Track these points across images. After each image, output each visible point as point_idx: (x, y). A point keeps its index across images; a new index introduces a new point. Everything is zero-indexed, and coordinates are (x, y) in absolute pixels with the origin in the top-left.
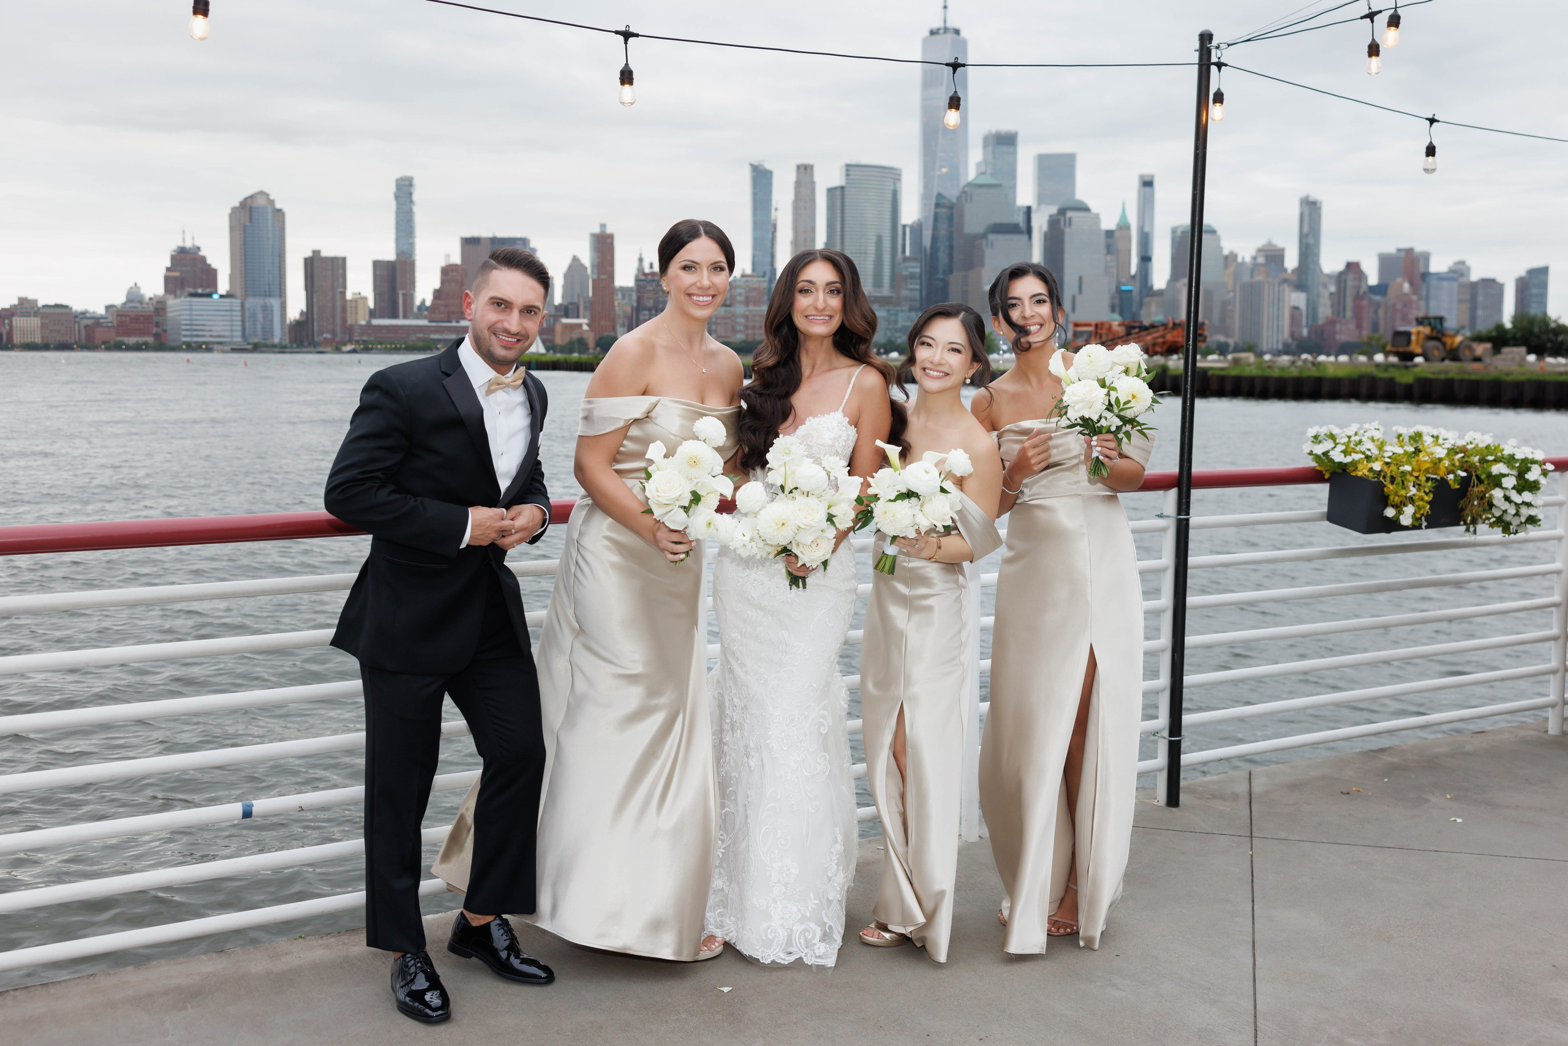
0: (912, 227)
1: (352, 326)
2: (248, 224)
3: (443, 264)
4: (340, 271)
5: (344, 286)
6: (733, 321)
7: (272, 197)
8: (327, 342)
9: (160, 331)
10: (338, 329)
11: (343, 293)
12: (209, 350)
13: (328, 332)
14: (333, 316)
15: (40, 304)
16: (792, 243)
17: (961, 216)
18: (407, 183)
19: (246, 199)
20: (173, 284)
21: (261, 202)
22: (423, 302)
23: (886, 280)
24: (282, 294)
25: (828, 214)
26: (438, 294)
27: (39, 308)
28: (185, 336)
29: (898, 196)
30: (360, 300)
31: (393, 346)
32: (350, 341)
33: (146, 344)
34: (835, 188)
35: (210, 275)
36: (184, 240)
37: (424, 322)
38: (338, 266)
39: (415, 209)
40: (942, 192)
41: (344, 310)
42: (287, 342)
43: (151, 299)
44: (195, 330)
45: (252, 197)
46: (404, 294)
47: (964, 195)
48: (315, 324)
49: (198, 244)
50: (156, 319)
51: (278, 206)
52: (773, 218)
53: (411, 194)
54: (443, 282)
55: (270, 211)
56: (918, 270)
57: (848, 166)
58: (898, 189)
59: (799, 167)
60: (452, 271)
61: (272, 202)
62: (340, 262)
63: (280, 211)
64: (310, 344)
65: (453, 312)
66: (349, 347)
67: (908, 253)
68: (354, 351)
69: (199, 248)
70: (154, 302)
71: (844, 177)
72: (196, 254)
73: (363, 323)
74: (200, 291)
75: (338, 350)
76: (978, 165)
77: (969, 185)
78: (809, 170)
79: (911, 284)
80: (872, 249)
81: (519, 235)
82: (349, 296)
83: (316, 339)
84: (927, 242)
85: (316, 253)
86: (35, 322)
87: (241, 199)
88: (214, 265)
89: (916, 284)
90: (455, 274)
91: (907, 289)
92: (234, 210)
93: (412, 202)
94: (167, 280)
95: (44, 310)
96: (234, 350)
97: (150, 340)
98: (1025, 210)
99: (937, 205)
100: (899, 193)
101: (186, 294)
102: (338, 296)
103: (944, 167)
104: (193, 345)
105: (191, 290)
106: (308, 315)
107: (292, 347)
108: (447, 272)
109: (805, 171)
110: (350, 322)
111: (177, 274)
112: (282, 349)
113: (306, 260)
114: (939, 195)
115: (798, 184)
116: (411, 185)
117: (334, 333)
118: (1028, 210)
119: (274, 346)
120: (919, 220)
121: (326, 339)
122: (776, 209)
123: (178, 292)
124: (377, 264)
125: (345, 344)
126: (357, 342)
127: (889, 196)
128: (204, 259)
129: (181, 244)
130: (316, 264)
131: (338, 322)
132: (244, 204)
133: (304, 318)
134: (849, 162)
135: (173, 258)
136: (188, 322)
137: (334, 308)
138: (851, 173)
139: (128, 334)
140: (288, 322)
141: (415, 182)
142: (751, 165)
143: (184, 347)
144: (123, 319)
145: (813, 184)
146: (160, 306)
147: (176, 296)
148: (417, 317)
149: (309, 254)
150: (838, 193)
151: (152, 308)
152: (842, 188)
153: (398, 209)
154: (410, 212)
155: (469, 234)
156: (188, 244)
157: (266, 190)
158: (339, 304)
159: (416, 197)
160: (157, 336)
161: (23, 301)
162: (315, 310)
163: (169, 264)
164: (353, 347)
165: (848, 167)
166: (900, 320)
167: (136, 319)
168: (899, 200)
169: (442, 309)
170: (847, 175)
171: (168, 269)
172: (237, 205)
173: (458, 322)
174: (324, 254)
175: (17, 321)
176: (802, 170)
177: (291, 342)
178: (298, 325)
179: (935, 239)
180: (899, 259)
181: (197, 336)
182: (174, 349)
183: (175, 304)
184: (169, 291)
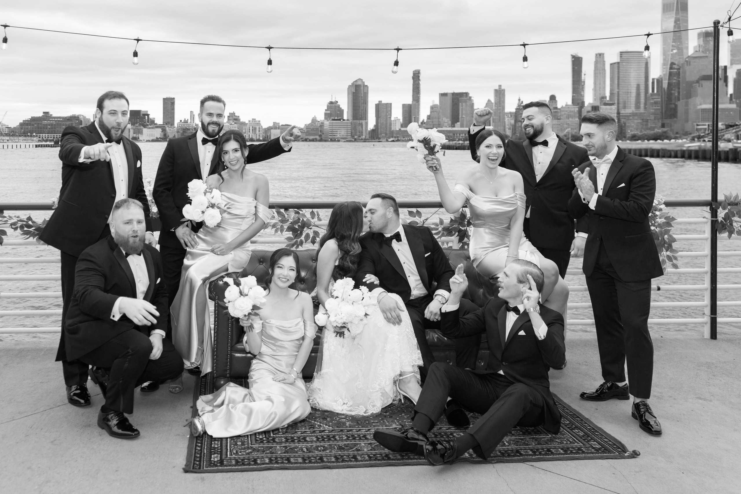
0: (658, 80)
1: (393, 131)
2: (355, 91)
3: (432, 105)
4: (389, 109)
5: (391, 115)
6: (561, 126)
7: (363, 81)
8: (384, 137)
9: (322, 134)
10: (388, 132)
11: (390, 117)
12: (339, 141)
13: (383, 134)
14: (386, 127)
15: (280, 125)
16: (593, 90)
17: (685, 72)
18: (418, 72)
19: (354, 82)
20: (328, 116)
21: (359, 83)
22: (423, 121)
23: (642, 106)
24: (366, 119)
25: (610, 75)
26: (429, 117)
28: (330, 136)
29: (649, 65)
30: (397, 120)
32: (392, 137)
33: (316, 139)
34: (615, 63)
35: (342, 111)
38: (388, 107)
39: (421, 82)
40: (674, 62)
41: (390, 124)
42: (368, 137)
43: (319, 122)
44: (334, 133)
45: (357, 81)
46: (414, 118)
47: (686, 63)
48: (379, 130)
49: (337, 100)
50: (320, 129)
51: (366, 84)
52: (583, 78)
53: (419, 77)
54: (431, 112)
55: (363, 86)
56: (659, 100)
57: (621, 52)
58: (649, 62)
59: (596, 55)
60: (435, 107)
61: (364, 83)
62: (389, 105)
63: (367, 86)
64: (376, 138)
65: (435, 125)
66: (391, 139)
67: (655, 92)
68: (393, 141)
69: (337, 102)
71: (619, 58)
72: (336, 104)
73: (398, 129)
74: (337, 118)
75: (387, 141)
76: (695, 47)
77: (689, 57)
78: (602, 56)
79: (655, 107)
80: (634, 91)
81: (464, 92)
82: (392, 119)
83: (379, 136)
84: (665, 85)
85: (380, 102)
86: (278, 131)
87: (352, 82)
88: (343, 108)
89: (658, 106)
90: (436, 108)
91: (653, 109)
92: (349, 86)
93: (419, 80)
94: (325, 114)
95: (283, 127)
96: (347, 141)
97: (318, 137)
98: (723, 68)
99: (671, 68)
100: (649, 64)
101: (331, 119)
102: (388, 119)
103: (674, 50)
104: (333, 139)
105: (333, 118)
106: (376, 126)
107: (369, 140)
108: (433, 108)
109: (600, 56)
110: (393, 129)
111: (329, 112)
112: (365, 140)
113: (376, 104)
114: (672, 64)
115: (596, 63)
116: (419, 73)
117: (386, 134)
118: (725, 68)
119: (363, 139)
120: (660, 76)
121: (383, 136)
122: (585, 74)
123: (328, 119)
124: (404, 106)
125: (389, 138)
126: (395, 137)
127: (644, 66)
128: (339, 106)
129: (331, 101)
130: (380, 106)
131: (388, 129)
132: (353, 84)
133: (375, 128)
134: (622, 51)
135: (328, 106)
136: (331, 130)
137: (386, 124)
138: (623, 56)
139: (310, 135)
140: (369, 129)
141: (421, 72)
142: (572, 55)
143: (329, 140)
144: (308, 129)
145: (604, 62)
146: (322, 125)
147: (328, 121)
149: (378, 103)
150: (616, 65)
151: (319, 125)
152: (618, 63)
153: (414, 83)
154: (419, 84)
155: (443, 92)
156: (333, 100)
158: (388, 122)
159: (421, 78)
160: (320, 136)
161: (274, 123)
162: (379, 125)
163: (326, 108)
164: (393, 139)
165: (621, 53)
166: (649, 124)
167: (313, 130)
168: (649, 67)
169: (431, 123)
170: (621, 57)
171: (326, 110)
172: (351, 84)
174: (383, 102)
175: (273, 131)
176: (598, 56)
177: (369, 137)
178: (373, 130)
179: (669, 84)
180: (649, 95)
181: (335, 136)
182: (326, 141)
183: (327, 123)
184: (326, 118)
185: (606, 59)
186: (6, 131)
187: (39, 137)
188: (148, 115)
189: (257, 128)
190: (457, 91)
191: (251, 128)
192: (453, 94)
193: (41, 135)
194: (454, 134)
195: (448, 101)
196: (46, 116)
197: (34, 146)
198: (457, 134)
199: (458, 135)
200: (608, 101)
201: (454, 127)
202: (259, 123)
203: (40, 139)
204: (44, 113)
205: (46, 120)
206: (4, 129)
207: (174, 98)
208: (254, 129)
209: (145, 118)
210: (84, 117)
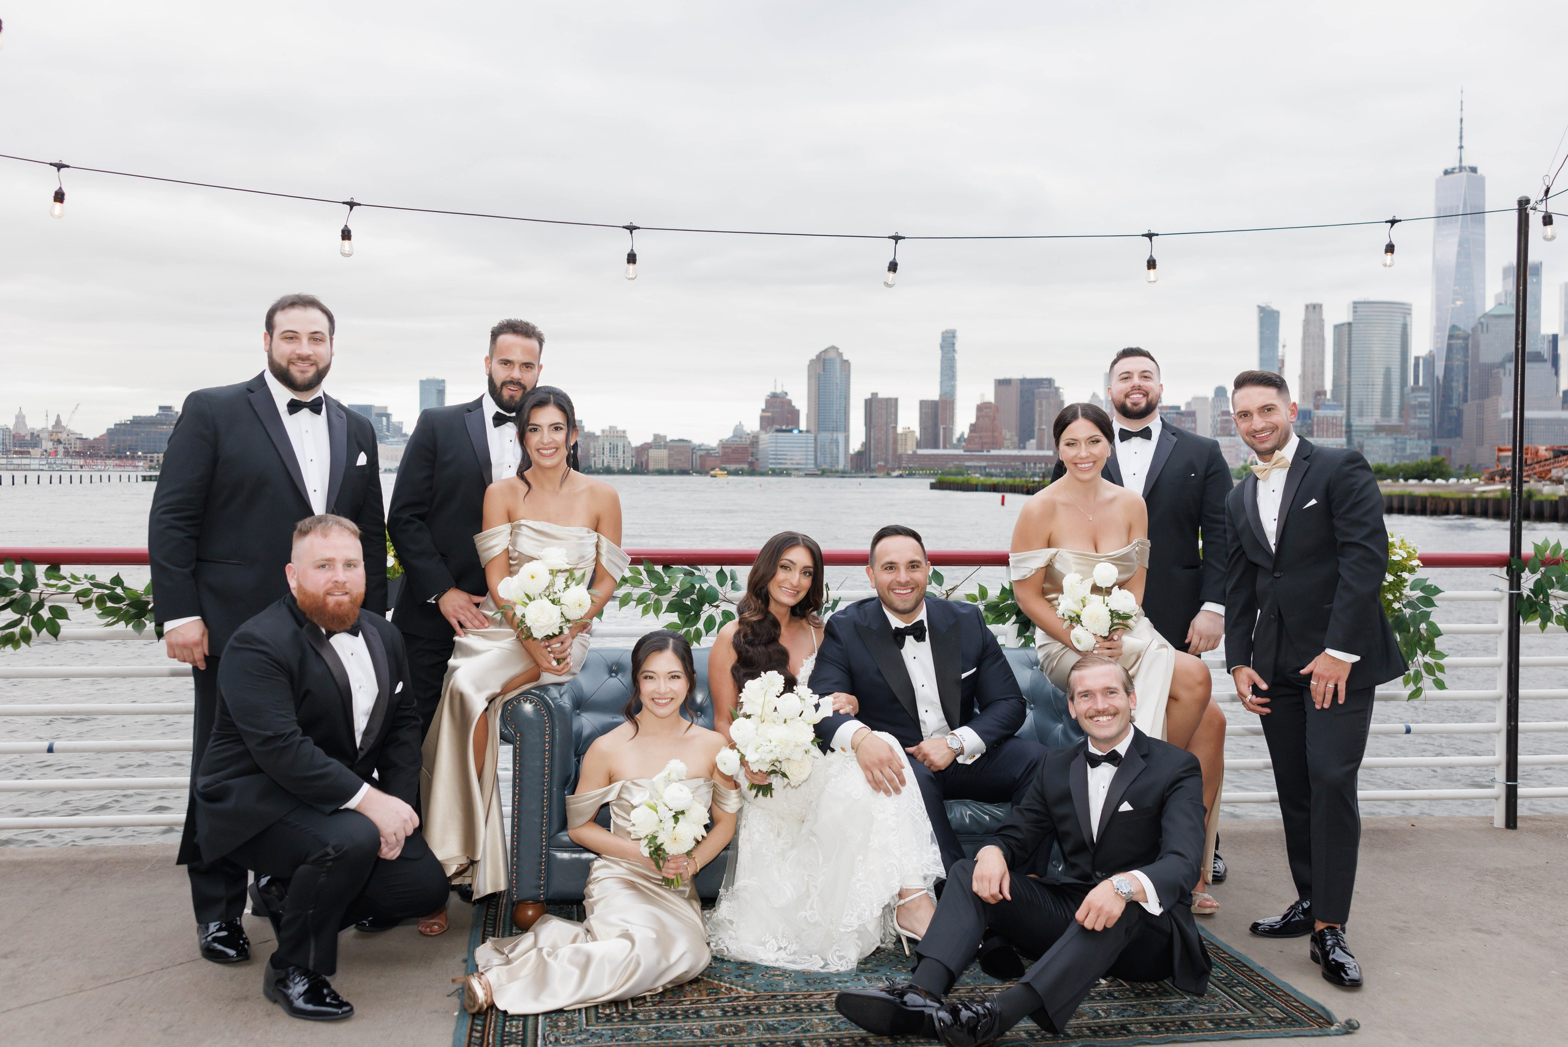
0: (1425, 359)
1: (901, 455)
2: (822, 373)
3: (979, 403)
4: (893, 410)
5: (896, 422)
6: (1237, 449)
7: (840, 351)
8: (880, 468)
9: (754, 460)
10: (890, 458)
11: (895, 428)
12: (789, 475)
13: (881, 460)
14: (887, 447)
15: (668, 439)
16: (1300, 377)
17: (1477, 346)
18: (951, 335)
19: (821, 353)
20: (767, 422)
21: (832, 354)
22: (962, 435)
23: (1395, 410)
24: (846, 429)
25: (1334, 349)
26: (973, 428)
27: (668, 442)
28: (771, 464)
29: (1409, 330)
30: (908, 433)
31: (932, 472)
32: (899, 468)
33: (742, 470)
34: (1343, 325)
35: (795, 414)
36: (775, 388)
37: (960, 452)
38: (891, 405)
39: (957, 356)
40: (1457, 324)
41: (895, 442)
42: (849, 468)
43: (748, 434)
44: (779, 459)
45: (825, 351)
46: (944, 428)
47: (1480, 327)
48: (872, 453)
49: (786, 390)
50: (750, 450)
51: (845, 357)
52: (1280, 354)
53: (954, 344)
54: (978, 418)
55: (838, 360)
56: (1428, 400)
57: (1354, 303)
58: (1409, 324)
59: (1307, 307)
60: (986, 408)
61: (841, 355)
62: (893, 402)
63: (847, 361)
64: (867, 470)
65: (986, 443)
66: (897, 473)
67: (1421, 383)
68: (901, 476)
69: (786, 393)
70: (751, 436)
71: (1351, 314)
72: (784, 398)
73: (910, 452)
74: (784, 427)
75: (888, 475)
76: (1497, 296)
77: (1485, 315)
78: (1318, 309)
79: (1420, 413)
80: (1379, 381)
81: (1045, 377)
82: (900, 430)
83: (872, 466)
84: (1440, 372)
85: (874, 395)
86: (664, 453)
87: (817, 353)
88: (797, 407)
89: (1426, 413)
90: (989, 410)
91: (1415, 418)
92: (812, 362)
93: (954, 351)
94: (762, 418)
95: (671, 444)
96: (807, 475)
97: (745, 466)
98: (1551, 338)
99: (1451, 337)
100: (1409, 327)
101: (774, 430)
102: (891, 431)
103: (1458, 300)
104: (777, 471)
105: (778, 427)
106: (867, 444)
107: (851, 473)
108: (982, 409)
109: (1314, 310)
110: (900, 451)
111: (769, 414)
112: (843, 474)
113: (866, 400)
114: (1454, 327)
115: (1307, 323)
116: (954, 337)
117: (886, 461)
118: (1555, 338)
119: (837, 472)
120: (1431, 352)
121: (880, 466)
122: (1284, 346)
123: (768, 429)
124: (923, 404)
125: (894, 470)
126: (905, 468)
127: (1398, 330)
128: (790, 402)
129: (773, 391)
130: (874, 404)
131: (890, 451)
132: (819, 357)
133: (863, 449)
134: (1356, 299)
135: (767, 402)
136: (774, 453)
137: (887, 440)
138: (1358, 309)
139: (730, 461)
140: (851, 452)
141: (958, 334)
142: (1259, 306)
143: (770, 472)
144: (727, 450)
145: (1321, 321)
146: (755, 441)
147: (767, 432)
148: (955, 447)
149: (869, 396)
150: (1346, 329)
151: (748, 442)
152: (1350, 324)
153: (942, 357)
154: (953, 359)
155: (1001, 377)
156: (779, 391)
157: (837, 345)
158: (891, 437)
159: (957, 347)
160: (751, 464)
161: (657, 437)
162: (872, 442)
163: (764, 407)
164: (901, 472)
165: (1356, 305)
166: (1408, 448)
167: (736, 450)
168: (1409, 334)
169: (977, 440)
170: (1354, 312)
171: (763, 411)
172: (814, 358)
173: (988, 451)
174: (880, 396)
175: (653, 453)
176: (1311, 309)
177: (852, 468)
178: (859, 454)
179: (1448, 370)
180: (1408, 389)
181: (781, 463)
182: (762, 474)
183: (766, 438)
184: (762, 427)
185: (1326, 315)
186: (78, 446)
187: (152, 461)
188: (388, 416)
189: (620, 445)
190: (1030, 375)
191: (607, 446)
192: (1023, 381)
193: (155, 455)
194: (1024, 464)
195: (1014, 392)
196: (167, 415)
197: (140, 479)
198: (1029, 463)
199: (1032, 465)
200: (1329, 400)
201: (1024, 448)
202: (623, 435)
203: (153, 464)
204: (161, 408)
205: (165, 424)
206: (73, 442)
207: (443, 381)
208: (614, 448)
209: (381, 422)
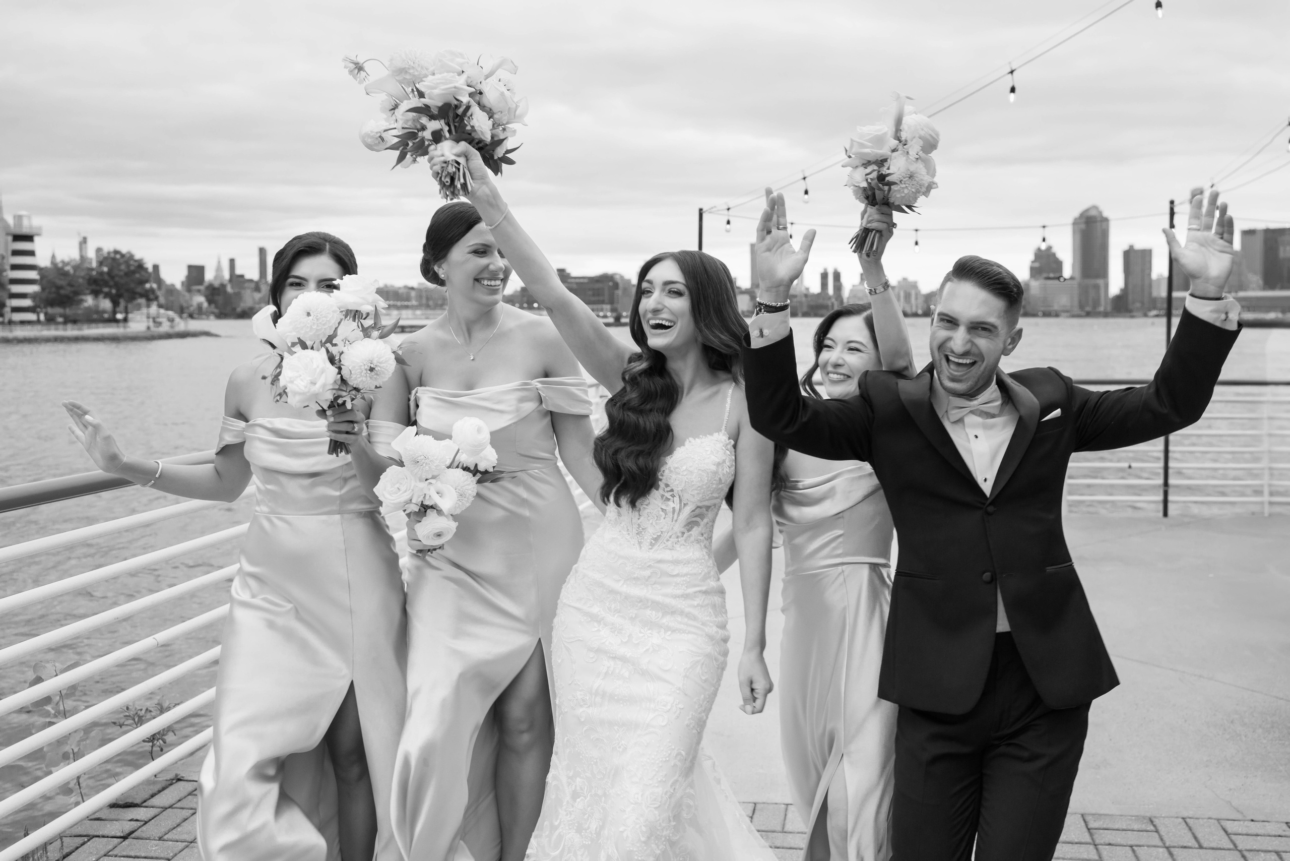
1: (1153, 298)
2: (1085, 229)
4: (1148, 259)
5: (1150, 270)
7: (1100, 210)
8: (1139, 309)
10: (1146, 300)
11: (1150, 275)
12: (1057, 316)
13: (1139, 303)
14: (1143, 291)
20: (1035, 272)
21: (1093, 213)
24: (1106, 277)
28: (1040, 306)
30: (1162, 278)
35: (1059, 264)
36: (1042, 244)
38: (1146, 255)
41: (1150, 286)
42: (1109, 309)
44: (1048, 302)
45: (1088, 210)
48: (1130, 297)
49: (1052, 245)
51: (1105, 215)
55: (1098, 218)
61: (1101, 213)
62: (1148, 253)
63: (1106, 218)
64: (1126, 311)
66: (1154, 312)
68: (1157, 316)
69: (1052, 248)
72: (1050, 252)
73: (1164, 295)
74: (1052, 275)
75: (1146, 315)
82: (1153, 276)
83: (1130, 307)
85: (1131, 247)
87: (1081, 211)
88: (1061, 259)
92: (1076, 218)
94: (1032, 268)
96: (1073, 316)
101: (1043, 278)
102: (1146, 276)
104: (1048, 312)
105: (1045, 275)
106: (1125, 291)
107: (1113, 313)
110: (1153, 294)
111: (1038, 265)
112: (1106, 315)
113: (1124, 252)
117: (1143, 303)
119: (1100, 313)
121: (1137, 307)
123: (1038, 277)
125: (1150, 310)
126: (1159, 309)
128: (1054, 255)
129: (1041, 246)
130: (1131, 255)
131: (1146, 295)
132: (1082, 215)
133: (1122, 294)
135: (1035, 256)
136: (1042, 297)
137: (1142, 286)
140: (1111, 295)
147: (1036, 279)
149: (1126, 248)
156: (1045, 246)
157: (1097, 205)
158: (1146, 283)
162: (1130, 287)
163: (1033, 259)
171: (1032, 263)
172: (1078, 216)
174: (1137, 247)
177: (1112, 310)
178: (1117, 299)
181: (1049, 306)
183: (1036, 285)
184: (1033, 276)
189: (913, 293)
190: (1273, 226)
191: (902, 294)
192: (1267, 231)
195: (1258, 244)
202: (914, 286)
208: (908, 296)
210: (622, 277)
